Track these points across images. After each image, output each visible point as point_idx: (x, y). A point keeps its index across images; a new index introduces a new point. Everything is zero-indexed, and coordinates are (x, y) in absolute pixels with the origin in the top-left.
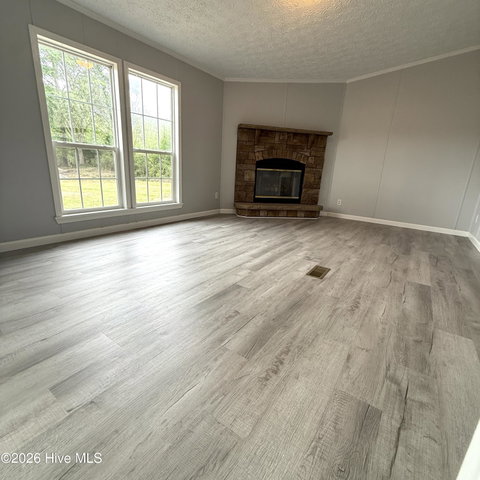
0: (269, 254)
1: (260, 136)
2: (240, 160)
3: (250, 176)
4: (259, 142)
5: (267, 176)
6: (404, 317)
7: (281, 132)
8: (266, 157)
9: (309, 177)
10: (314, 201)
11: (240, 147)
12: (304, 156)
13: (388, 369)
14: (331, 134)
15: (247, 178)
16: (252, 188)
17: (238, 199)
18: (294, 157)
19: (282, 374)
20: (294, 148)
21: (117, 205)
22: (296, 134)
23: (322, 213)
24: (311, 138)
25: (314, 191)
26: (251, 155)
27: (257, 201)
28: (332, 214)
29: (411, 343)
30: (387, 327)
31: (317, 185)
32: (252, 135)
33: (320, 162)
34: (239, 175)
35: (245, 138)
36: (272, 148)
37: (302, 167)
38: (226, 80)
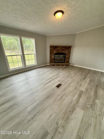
0: (51, 79)
1: (55, 48)
2: (51, 53)
3: (53, 57)
4: (55, 49)
5: (57, 56)
6: (71, 102)
7: (60, 47)
8: (57, 52)
9: (67, 57)
10: (68, 62)
11: (50, 51)
12: (66, 52)
13: (58, 120)
14: (72, 46)
15: (52, 57)
16: (54, 60)
17: (51, 62)
18: (63, 52)
19: (34, 119)
20: (63, 50)
21: (22, 66)
22: (63, 47)
23: (70, 65)
24: (67, 48)
25: (68, 60)
26: (53, 52)
27: (55, 62)
28: (73, 65)
29: (68, 111)
30: (65, 106)
31: (69, 58)
32: (53, 48)
33: (69, 53)
34: (51, 57)
35: (51, 48)
36: (58, 50)
37: (65, 54)
38: (47, 35)
